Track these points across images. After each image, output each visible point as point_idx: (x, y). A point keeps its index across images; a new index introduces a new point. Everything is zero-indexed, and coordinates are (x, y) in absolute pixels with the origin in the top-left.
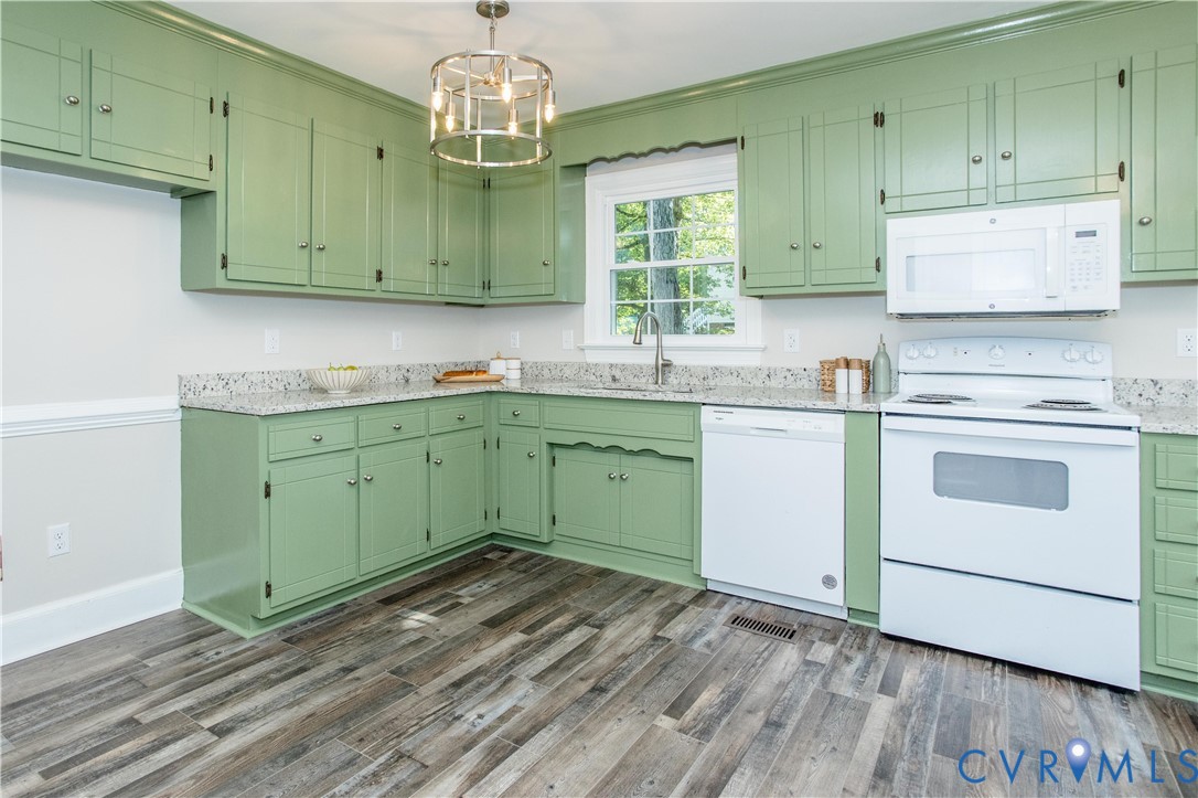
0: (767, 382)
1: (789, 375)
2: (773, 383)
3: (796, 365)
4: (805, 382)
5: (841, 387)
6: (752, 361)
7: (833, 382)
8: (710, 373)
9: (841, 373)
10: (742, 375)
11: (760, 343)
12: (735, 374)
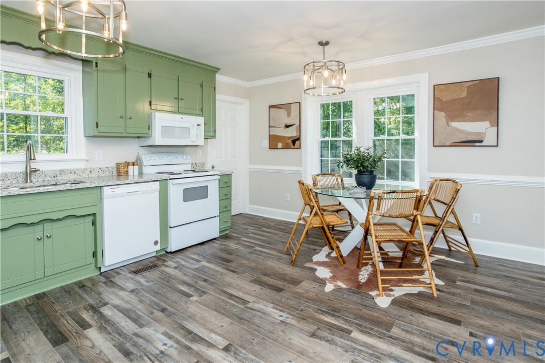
0: (90, 175)
1: (100, 170)
2: (93, 175)
3: (103, 165)
4: (107, 173)
5: (130, 173)
6: (81, 165)
7: (127, 171)
8: (58, 173)
9: (131, 168)
10: (77, 172)
11: (84, 157)
12: (73, 172)
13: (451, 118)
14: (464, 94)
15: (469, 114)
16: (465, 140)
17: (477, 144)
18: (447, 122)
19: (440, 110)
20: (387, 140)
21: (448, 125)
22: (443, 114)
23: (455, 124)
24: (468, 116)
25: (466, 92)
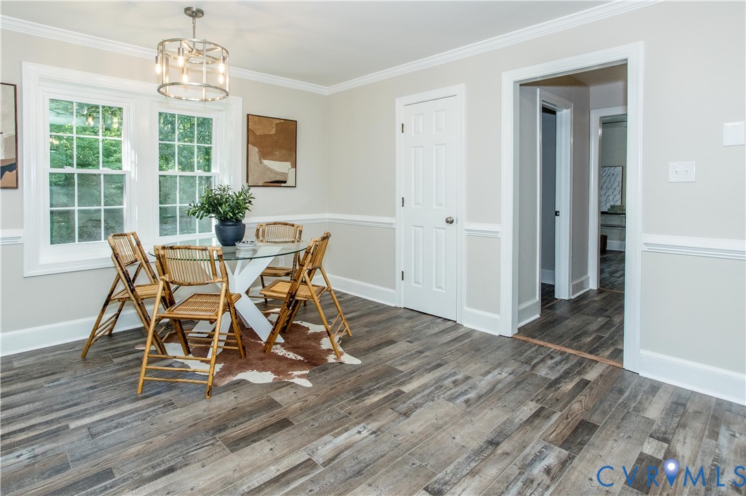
13: (264, 155)
14: (273, 132)
15: (277, 153)
16: (273, 180)
17: (283, 185)
18: (260, 159)
19: (254, 145)
20: (180, 176)
21: (261, 163)
22: (256, 149)
23: (266, 162)
24: (276, 155)
25: (274, 129)
